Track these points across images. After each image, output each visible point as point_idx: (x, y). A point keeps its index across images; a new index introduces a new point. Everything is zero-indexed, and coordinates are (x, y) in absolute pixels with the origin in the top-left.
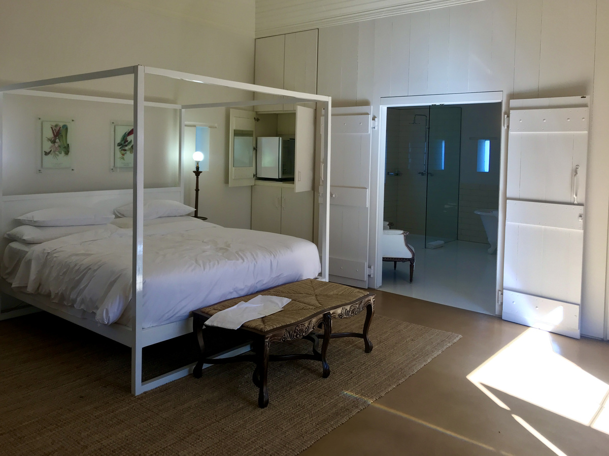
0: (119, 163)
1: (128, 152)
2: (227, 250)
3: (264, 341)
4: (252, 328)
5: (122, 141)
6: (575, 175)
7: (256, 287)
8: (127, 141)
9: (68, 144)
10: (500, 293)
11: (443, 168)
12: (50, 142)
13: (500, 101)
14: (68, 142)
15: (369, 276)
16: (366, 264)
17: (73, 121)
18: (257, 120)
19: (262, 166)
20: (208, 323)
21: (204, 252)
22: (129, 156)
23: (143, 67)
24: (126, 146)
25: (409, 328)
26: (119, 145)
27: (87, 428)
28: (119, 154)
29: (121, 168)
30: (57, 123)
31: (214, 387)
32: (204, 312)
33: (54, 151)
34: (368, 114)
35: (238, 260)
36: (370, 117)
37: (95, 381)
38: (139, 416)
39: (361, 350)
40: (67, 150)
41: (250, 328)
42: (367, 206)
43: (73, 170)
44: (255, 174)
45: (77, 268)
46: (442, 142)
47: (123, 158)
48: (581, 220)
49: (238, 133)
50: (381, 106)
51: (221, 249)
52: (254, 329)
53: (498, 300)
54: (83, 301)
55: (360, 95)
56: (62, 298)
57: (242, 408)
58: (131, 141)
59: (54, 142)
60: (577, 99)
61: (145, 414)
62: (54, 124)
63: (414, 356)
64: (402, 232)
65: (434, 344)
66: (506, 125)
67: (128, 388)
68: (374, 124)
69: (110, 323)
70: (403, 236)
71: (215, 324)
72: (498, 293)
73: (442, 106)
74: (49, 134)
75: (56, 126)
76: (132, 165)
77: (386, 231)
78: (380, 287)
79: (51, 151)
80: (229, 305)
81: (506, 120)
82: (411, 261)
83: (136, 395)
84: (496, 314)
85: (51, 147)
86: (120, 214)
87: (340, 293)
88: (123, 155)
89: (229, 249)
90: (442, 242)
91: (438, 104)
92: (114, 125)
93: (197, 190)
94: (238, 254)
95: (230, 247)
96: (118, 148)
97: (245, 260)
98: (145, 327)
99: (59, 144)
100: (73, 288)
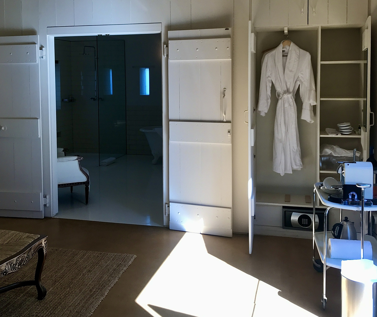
6: (224, 97)
10: (167, 205)
11: (112, 93)
13: (159, 32)
15: (45, 205)
16: (41, 195)
25: (85, 257)
34: (34, 43)
36: (38, 46)
39: (33, 299)
42: (39, 137)
46: (110, 71)
48: (229, 136)
50: (48, 36)
53: (165, 213)
55: (25, 24)
60: (221, 31)
63: (91, 291)
64: (76, 158)
65: (111, 271)
66: (165, 54)
68: (42, 53)
70: (77, 161)
72: (165, 206)
73: (107, 36)
77: (61, 159)
78: (57, 214)
81: (165, 49)
82: (86, 183)
84: (165, 224)
87: (6, 242)
90: (114, 158)
91: (104, 34)
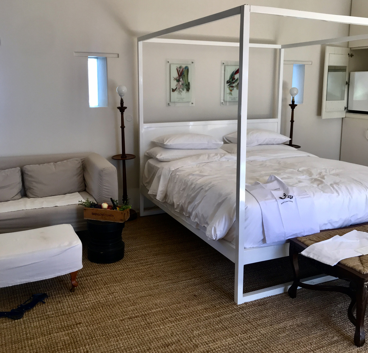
0: (228, 97)
1: (235, 89)
2: (322, 182)
3: (363, 284)
4: (349, 267)
5: (230, 79)
7: (350, 220)
8: (234, 79)
9: (189, 83)
12: (176, 81)
14: (189, 81)
17: (192, 63)
18: (351, 56)
19: (354, 99)
20: (304, 253)
21: (300, 182)
22: (235, 92)
23: (249, 6)
24: (234, 83)
26: (228, 82)
27: (198, 327)
28: (228, 91)
29: (229, 102)
30: (181, 65)
31: (308, 310)
32: (300, 241)
33: (179, 89)
35: (333, 193)
37: (206, 283)
38: (240, 326)
40: (188, 87)
41: (347, 266)
43: (192, 103)
44: (346, 107)
45: (193, 186)
47: (231, 94)
49: (332, 69)
51: (316, 180)
52: (352, 268)
54: (196, 216)
56: (182, 209)
57: (337, 342)
58: (237, 79)
59: (178, 81)
61: (245, 325)
62: (179, 66)
67: (231, 296)
69: (218, 239)
71: (311, 256)
74: (175, 74)
75: (180, 67)
76: (237, 99)
79: (177, 88)
80: (325, 237)
83: (238, 304)
85: (177, 85)
86: (228, 140)
88: (231, 91)
89: (323, 180)
92: (225, 65)
93: (292, 121)
94: (333, 187)
95: (324, 179)
96: (227, 85)
97: (340, 194)
98: (247, 246)
99: (182, 82)
100: (190, 203)
